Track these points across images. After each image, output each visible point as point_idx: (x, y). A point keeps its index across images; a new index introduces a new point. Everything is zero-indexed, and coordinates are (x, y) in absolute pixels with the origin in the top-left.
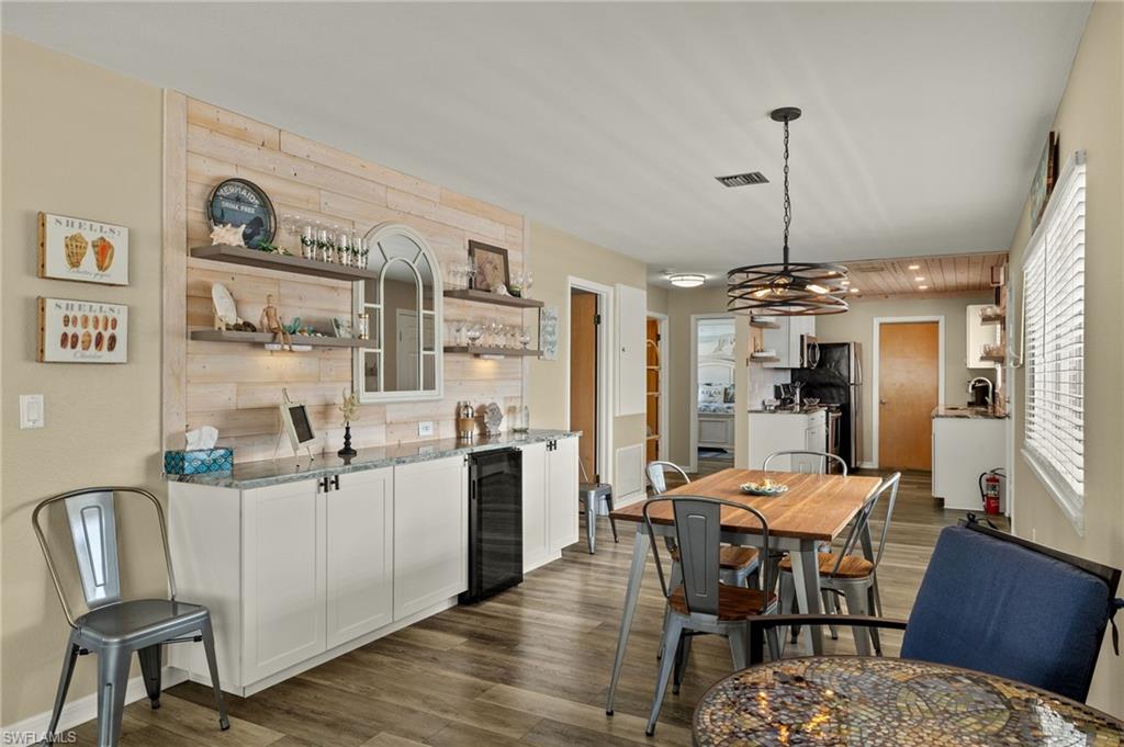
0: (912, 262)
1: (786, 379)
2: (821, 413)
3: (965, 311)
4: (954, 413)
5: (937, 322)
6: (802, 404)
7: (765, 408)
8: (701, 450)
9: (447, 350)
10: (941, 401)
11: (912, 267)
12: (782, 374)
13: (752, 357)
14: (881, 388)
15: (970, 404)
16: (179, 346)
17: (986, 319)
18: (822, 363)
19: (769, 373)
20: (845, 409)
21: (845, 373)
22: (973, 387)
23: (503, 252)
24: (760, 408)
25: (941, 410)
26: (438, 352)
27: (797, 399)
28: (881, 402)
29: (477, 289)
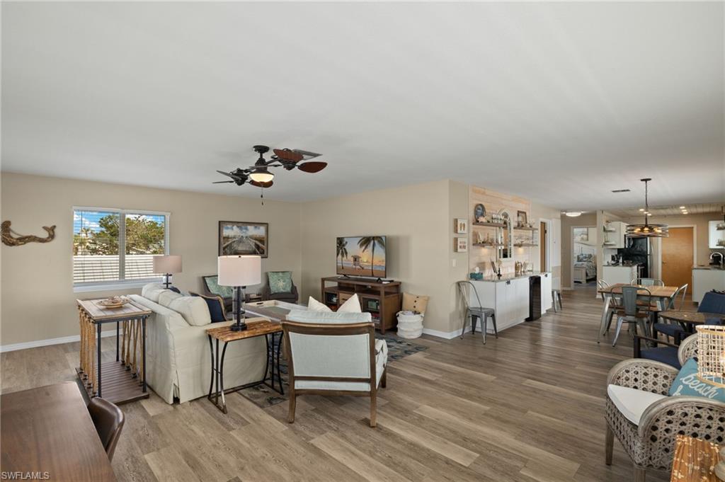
0: (681, 205)
1: (615, 253)
2: (635, 267)
3: (708, 223)
4: (702, 267)
5: (693, 228)
6: (623, 263)
7: (608, 265)
8: (575, 282)
9: (515, 245)
10: (695, 262)
11: (681, 208)
12: (614, 251)
13: (604, 244)
14: (663, 256)
15: (711, 264)
16: (471, 247)
17: (719, 229)
18: (633, 246)
19: (610, 251)
20: (645, 265)
21: (645, 250)
22: (713, 257)
23: (525, 213)
24: (607, 264)
25: (695, 266)
26: (512, 246)
27: (621, 261)
28: (663, 263)
29: (520, 226)
